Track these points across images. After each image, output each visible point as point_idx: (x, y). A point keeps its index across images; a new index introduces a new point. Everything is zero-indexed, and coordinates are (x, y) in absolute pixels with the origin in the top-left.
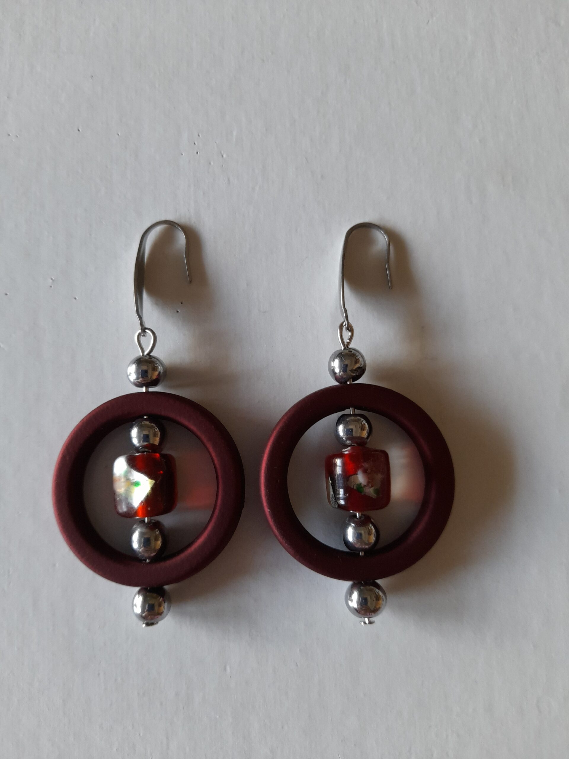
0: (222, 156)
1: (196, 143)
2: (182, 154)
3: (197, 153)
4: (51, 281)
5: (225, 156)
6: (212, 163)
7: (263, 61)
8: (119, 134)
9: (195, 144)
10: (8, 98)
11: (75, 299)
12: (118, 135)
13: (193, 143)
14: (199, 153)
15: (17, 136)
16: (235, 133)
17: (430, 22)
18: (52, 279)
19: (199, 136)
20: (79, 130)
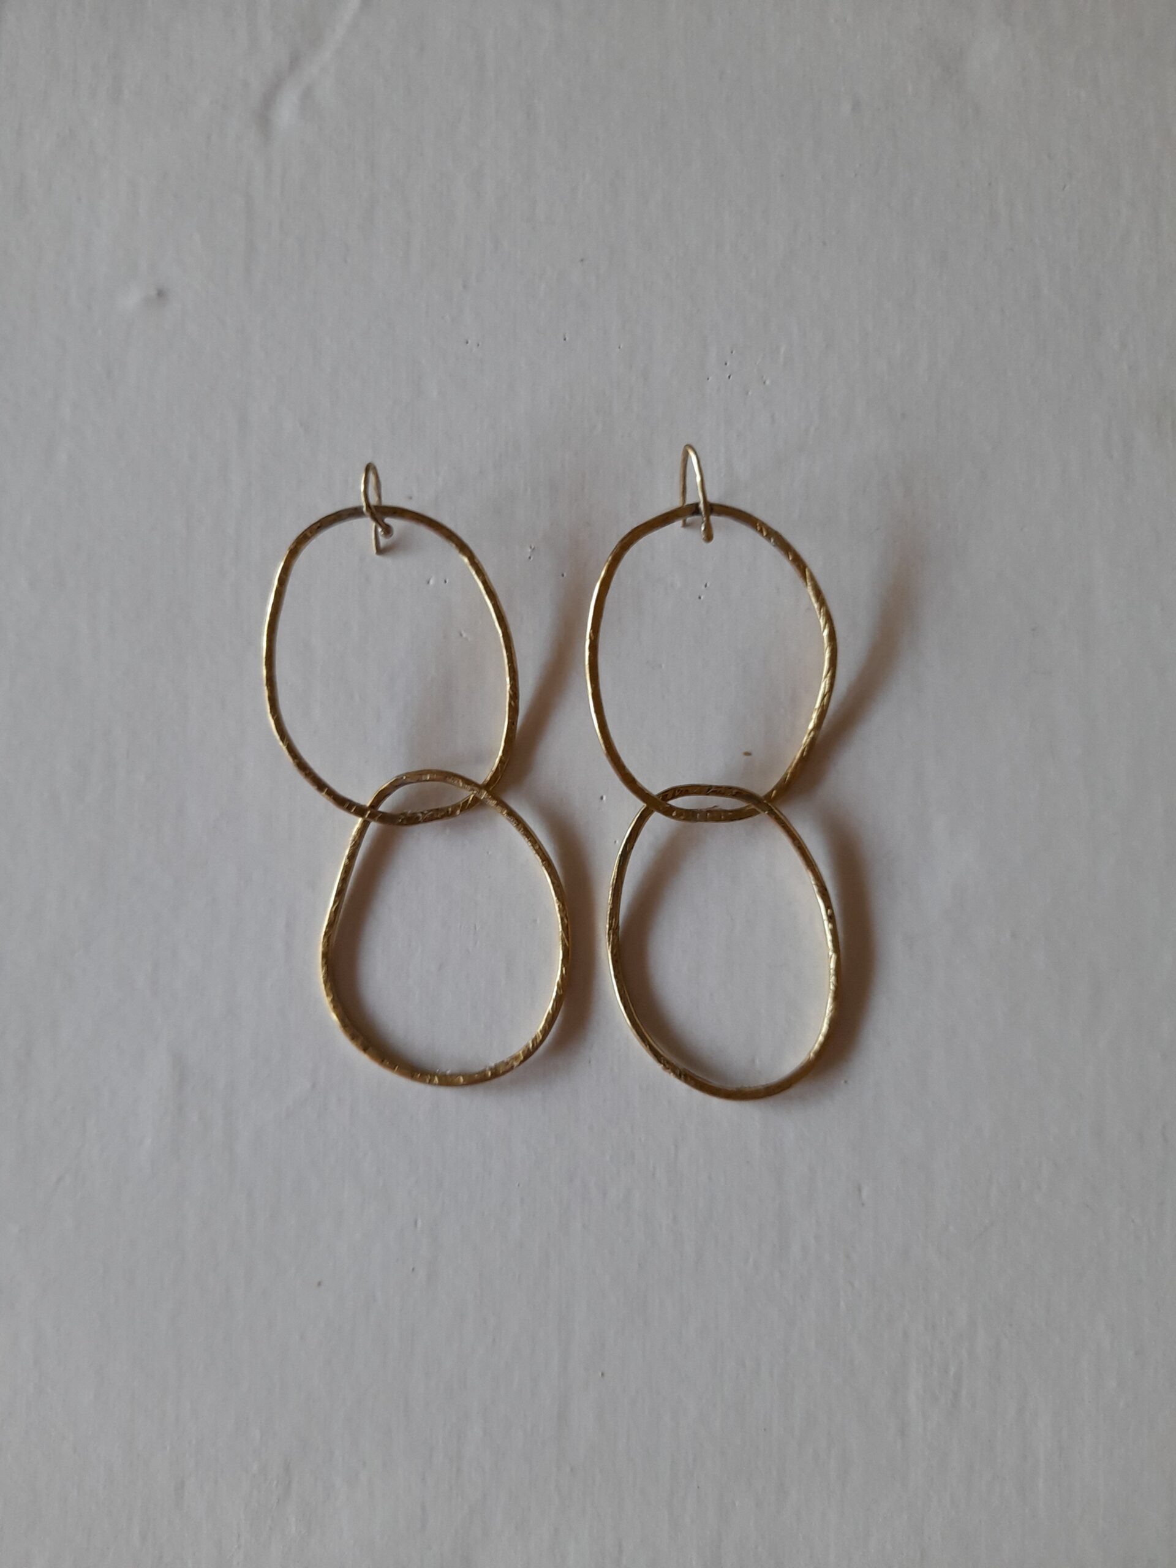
0: (764, 383)
1: (728, 364)
2: (708, 379)
3: (729, 377)
4: (530, 550)
5: (768, 382)
6: (750, 393)
7: (824, 243)
8: (621, 347)
9: (726, 364)
10: (465, 287)
11: (563, 575)
12: (619, 348)
13: (724, 363)
14: (731, 377)
15: (478, 345)
16: (782, 350)
17: (1067, 188)
18: (531, 547)
19: (732, 352)
20: (565, 340)
